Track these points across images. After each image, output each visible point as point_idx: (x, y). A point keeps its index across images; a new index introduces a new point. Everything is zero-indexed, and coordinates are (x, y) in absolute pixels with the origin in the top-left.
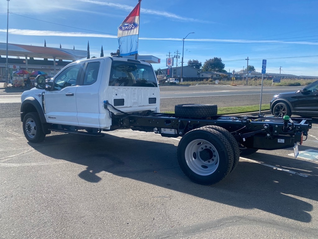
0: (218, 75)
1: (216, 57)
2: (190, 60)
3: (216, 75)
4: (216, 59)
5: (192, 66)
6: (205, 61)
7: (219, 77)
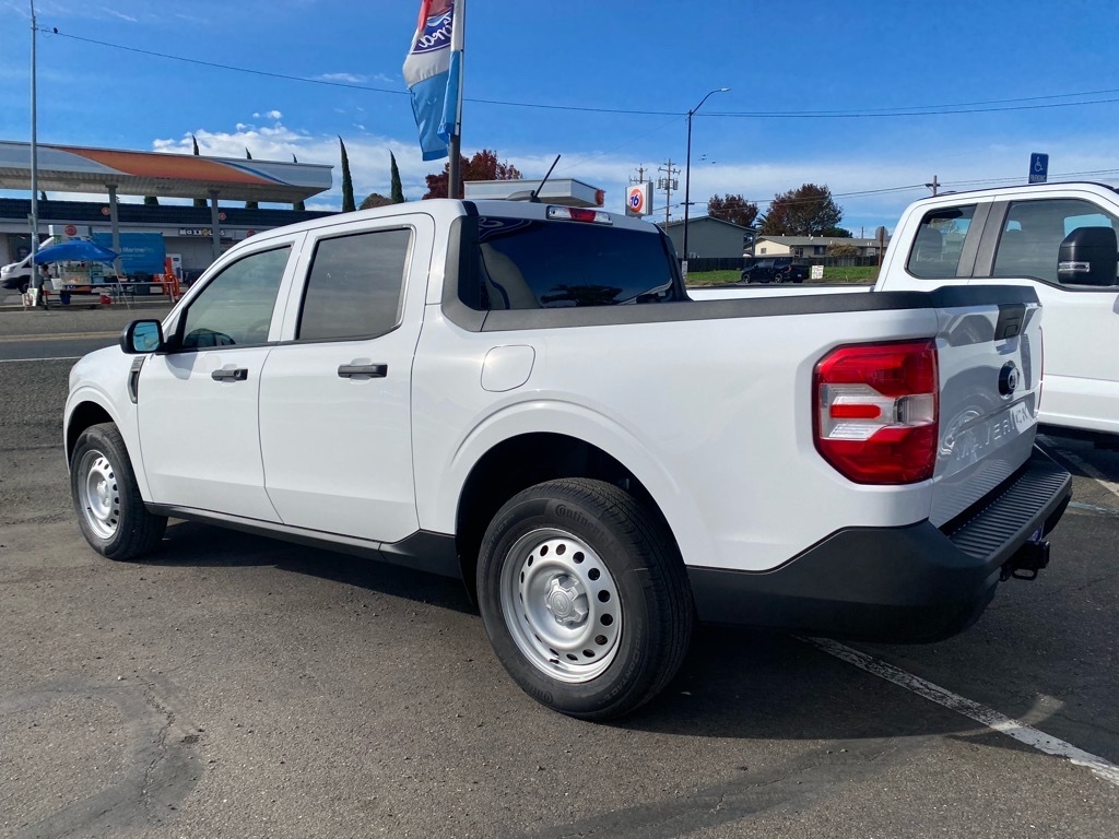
0: (821, 250)
1: (807, 183)
2: (716, 197)
3: (813, 249)
4: (809, 191)
5: (724, 218)
6: (773, 199)
7: (824, 253)
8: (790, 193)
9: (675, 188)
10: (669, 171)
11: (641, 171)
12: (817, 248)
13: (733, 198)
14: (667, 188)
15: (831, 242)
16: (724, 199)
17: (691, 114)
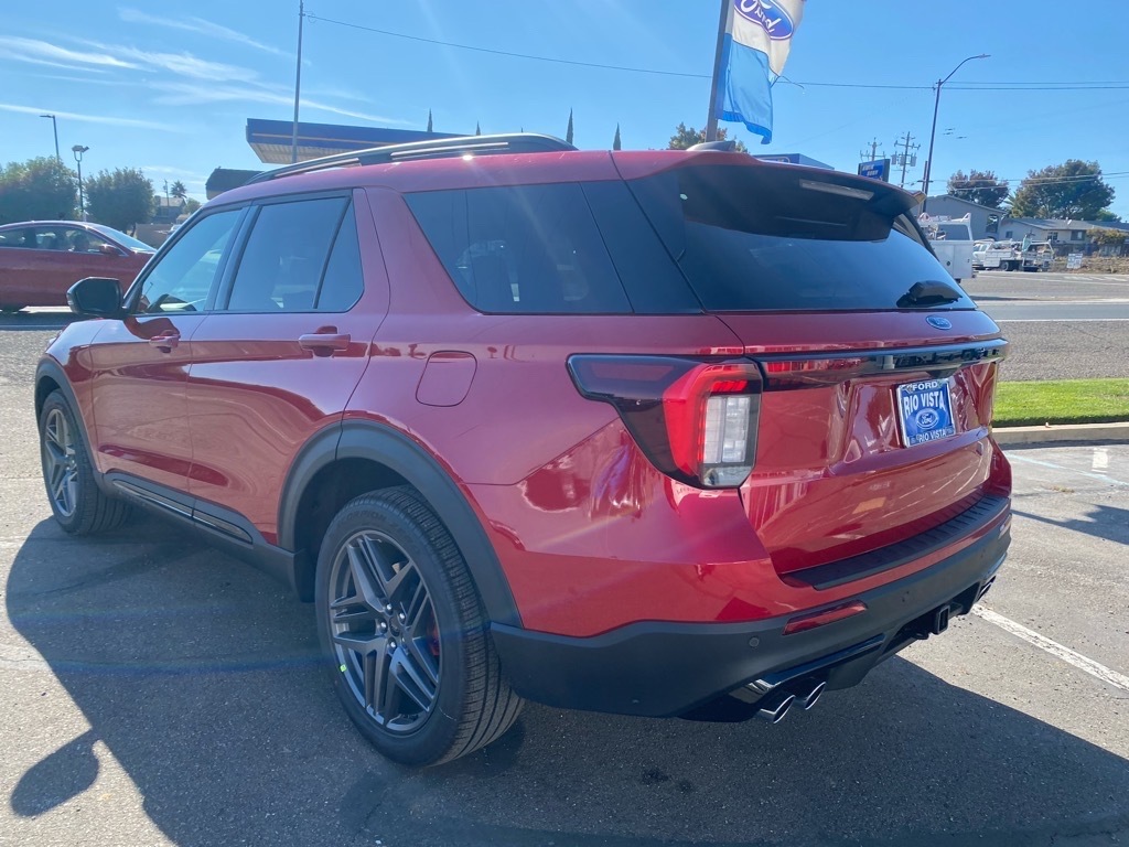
0: (1080, 235)
1: (1075, 159)
2: (960, 175)
3: (1070, 234)
4: (1075, 168)
5: (966, 197)
6: (1025, 176)
7: (1083, 239)
8: (1049, 170)
9: (913, 163)
10: (907, 146)
11: (874, 146)
12: (1074, 232)
13: (980, 175)
14: (904, 164)
15: (1091, 227)
16: (969, 175)
17: (940, 83)
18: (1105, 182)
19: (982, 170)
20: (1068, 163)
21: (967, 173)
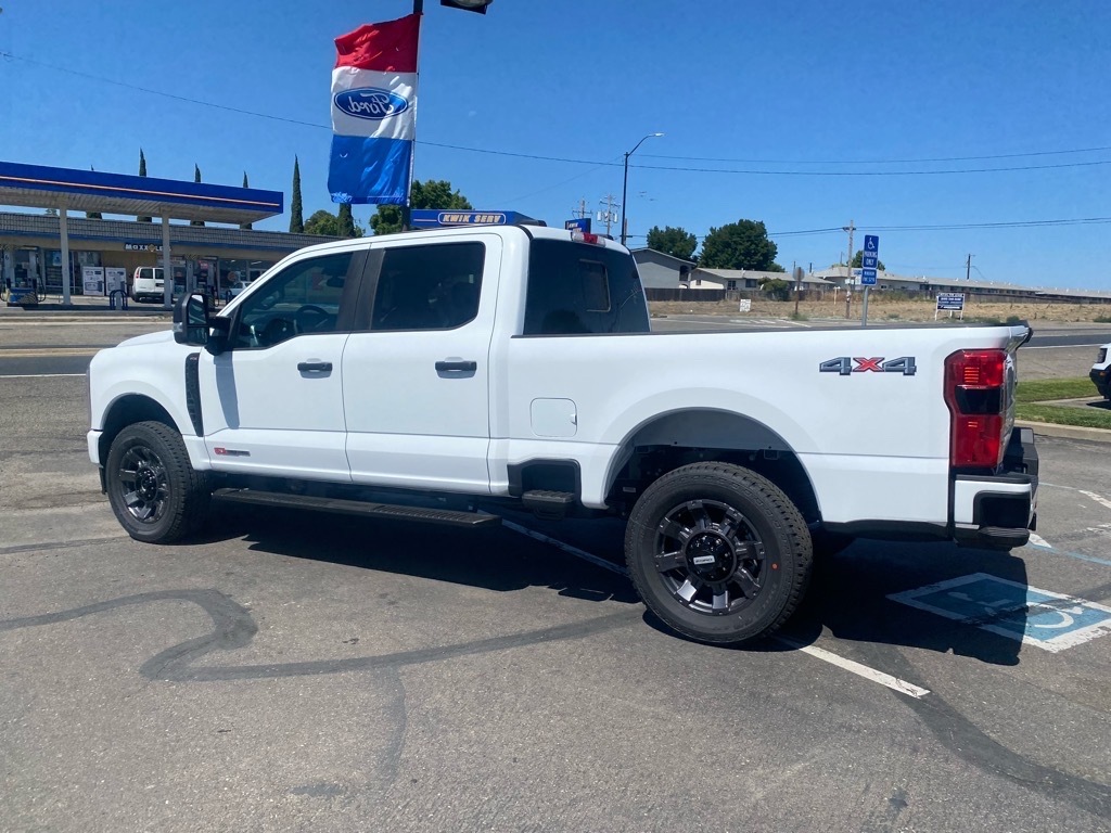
0: (752, 283)
3: (745, 282)
6: (709, 233)
7: (755, 287)
8: (726, 226)
10: (610, 204)
12: (748, 281)
13: (673, 230)
15: (763, 276)
17: (627, 155)
18: (770, 240)
19: (674, 226)
20: (741, 221)
21: (662, 228)
